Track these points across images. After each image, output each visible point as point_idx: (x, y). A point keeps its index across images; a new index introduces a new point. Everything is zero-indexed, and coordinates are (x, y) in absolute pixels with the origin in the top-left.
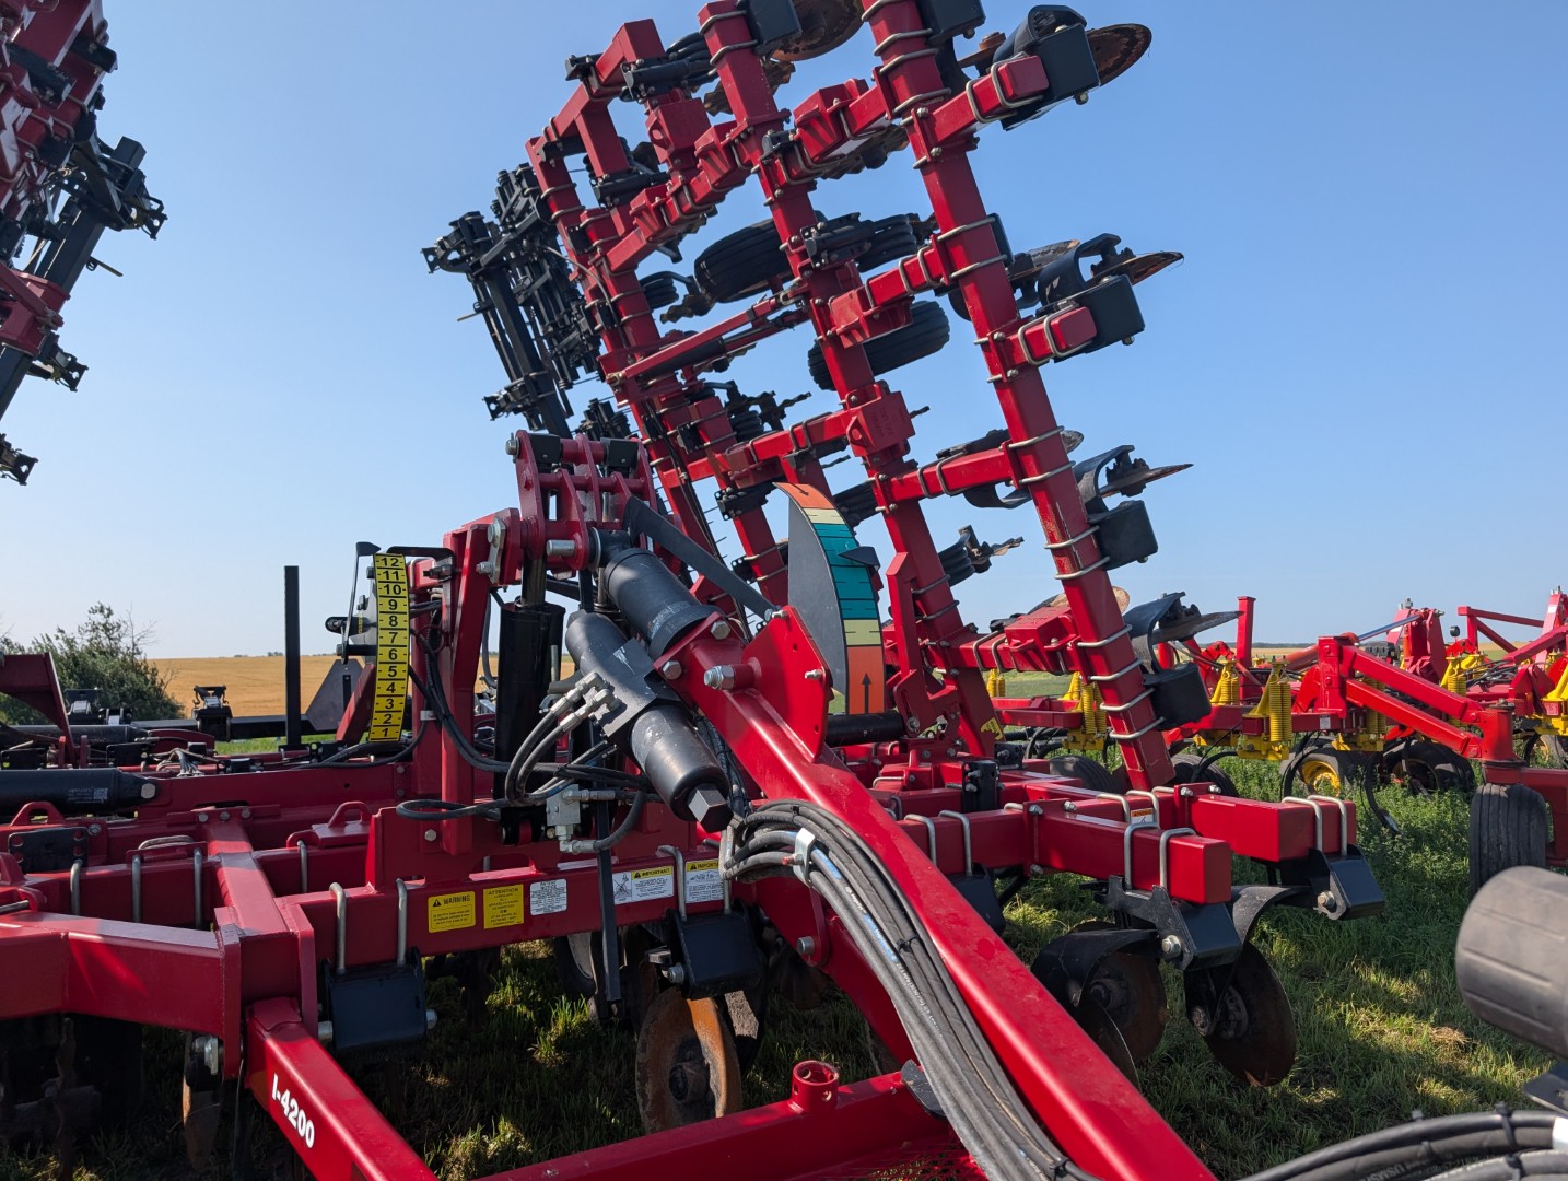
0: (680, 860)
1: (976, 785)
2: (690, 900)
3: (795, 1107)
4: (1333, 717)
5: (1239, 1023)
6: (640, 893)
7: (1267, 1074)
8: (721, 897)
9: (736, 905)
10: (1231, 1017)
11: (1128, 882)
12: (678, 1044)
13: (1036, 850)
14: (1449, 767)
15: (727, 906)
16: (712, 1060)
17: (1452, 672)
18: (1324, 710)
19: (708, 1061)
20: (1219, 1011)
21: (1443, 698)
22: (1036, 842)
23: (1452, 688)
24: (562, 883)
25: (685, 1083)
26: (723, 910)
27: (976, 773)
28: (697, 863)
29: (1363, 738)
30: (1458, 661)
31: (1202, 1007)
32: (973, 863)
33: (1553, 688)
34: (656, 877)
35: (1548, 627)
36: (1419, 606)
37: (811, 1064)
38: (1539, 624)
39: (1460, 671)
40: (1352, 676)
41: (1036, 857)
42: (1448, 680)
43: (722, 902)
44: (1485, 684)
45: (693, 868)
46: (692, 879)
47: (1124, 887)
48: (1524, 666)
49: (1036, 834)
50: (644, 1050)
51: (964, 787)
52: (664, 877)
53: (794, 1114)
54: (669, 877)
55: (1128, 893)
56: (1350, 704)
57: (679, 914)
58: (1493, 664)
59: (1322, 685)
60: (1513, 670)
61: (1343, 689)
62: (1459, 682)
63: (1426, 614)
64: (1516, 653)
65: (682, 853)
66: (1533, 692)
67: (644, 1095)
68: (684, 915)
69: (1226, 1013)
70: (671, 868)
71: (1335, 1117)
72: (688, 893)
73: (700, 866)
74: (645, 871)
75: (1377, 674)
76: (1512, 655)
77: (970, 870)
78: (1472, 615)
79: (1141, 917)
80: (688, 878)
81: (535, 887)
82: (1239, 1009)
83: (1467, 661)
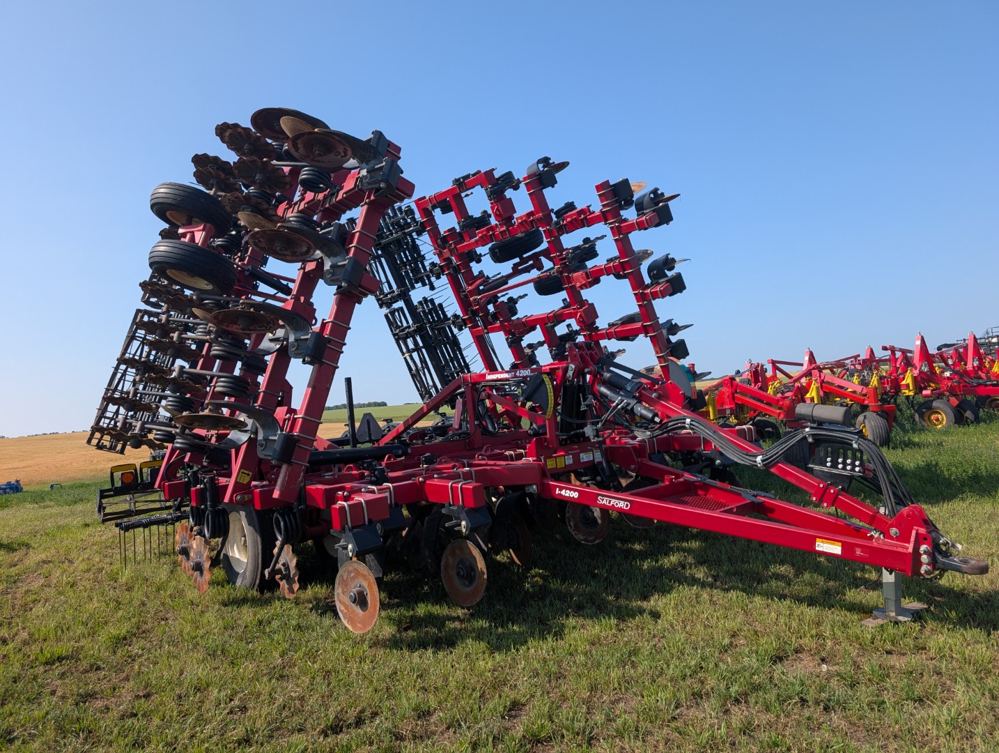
0: (594, 450)
4: (731, 409)
14: (770, 429)
17: (771, 388)
18: (727, 407)
21: (768, 397)
23: (772, 393)
24: (571, 456)
28: (597, 450)
29: (742, 416)
30: (773, 384)
33: (808, 392)
35: (805, 367)
36: (755, 362)
38: (802, 365)
39: (774, 388)
40: (736, 392)
42: (770, 391)
44: (783, 393)
48: (797, 384)
54: (592, 455)
56: (736, 404)
58: (785, 384)
59: (726, 397)
60: (793, 386)
61: (734, 398)
62: (774, 392)
63: (758, 365)
64: (793, 379)
66: (801, 394)
70: (592, 452)
75: (745, 391)
76: (792, 380)
78: (774, 363)
81: (566, 457)
83: (776, 384)
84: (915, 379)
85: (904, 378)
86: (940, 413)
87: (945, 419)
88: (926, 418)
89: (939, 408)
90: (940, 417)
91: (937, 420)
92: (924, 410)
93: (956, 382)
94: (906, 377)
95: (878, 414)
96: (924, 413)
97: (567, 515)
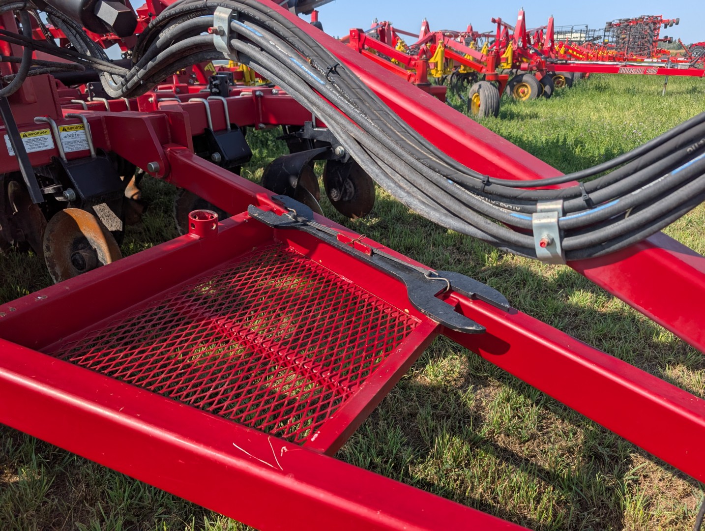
0: (54, 125)
1: (218, 88)
2: (67, 150)
3: (194, 236)
5: (351, 193)
6: (30, 147)
7: (362, 213)
8: (87, 148)
9: (99, 152)
10: (348, 191)
11: (314, 124)
12: (72, 242)
13: (261, 116)
15: (93, 153)
16: (98, 246)
19: (94, 247)
20: (343, 189)
22: (260, 111)
25: (83, 261)
26: (91, 156)
27: (217, 82)
28: (66, 126)
31: (336, 189)
32: (231, 124)
33: (433, 56)
34: (39, 136)
35: (421, 37)
36: (383, 20)
37: (198, 212)
38: (417, 36)
41: (261, 120)
43: (89, 151)
45: (64, 130)
46: (65, 137)
47: (313, 127)
48: (422, 47)
49: (260, 107)
50: (48, 249)
51: (211, 90)
52: (46, 136)
53: (195, 240)
54: (48, 136)
55: (315, 129)
57: (62, 159)
63: (385, 24)
65: (54, 120)
67: (55, 274)
68: (65, 159)
69: (346, 189)
70: (48, 130)
71: (382, 228)
72: (64, 147)
73: (70, 129)
74: (30, 132)
77: (229, 127)
79: (323, 140)
80: (62, 136)
82: (350, 187)
84: (514, 53)
85: (504, 52)
86: (526, 86)
87: (530, 92)
88: (515, 91)
89: (526, 82)
90: (526, 90)
91: (523, 93)
92: (515, 83)
93: (543, 58)
94: (507, 51)
95: (491, 84)
96: (514, 86)
97: (47, 254)
